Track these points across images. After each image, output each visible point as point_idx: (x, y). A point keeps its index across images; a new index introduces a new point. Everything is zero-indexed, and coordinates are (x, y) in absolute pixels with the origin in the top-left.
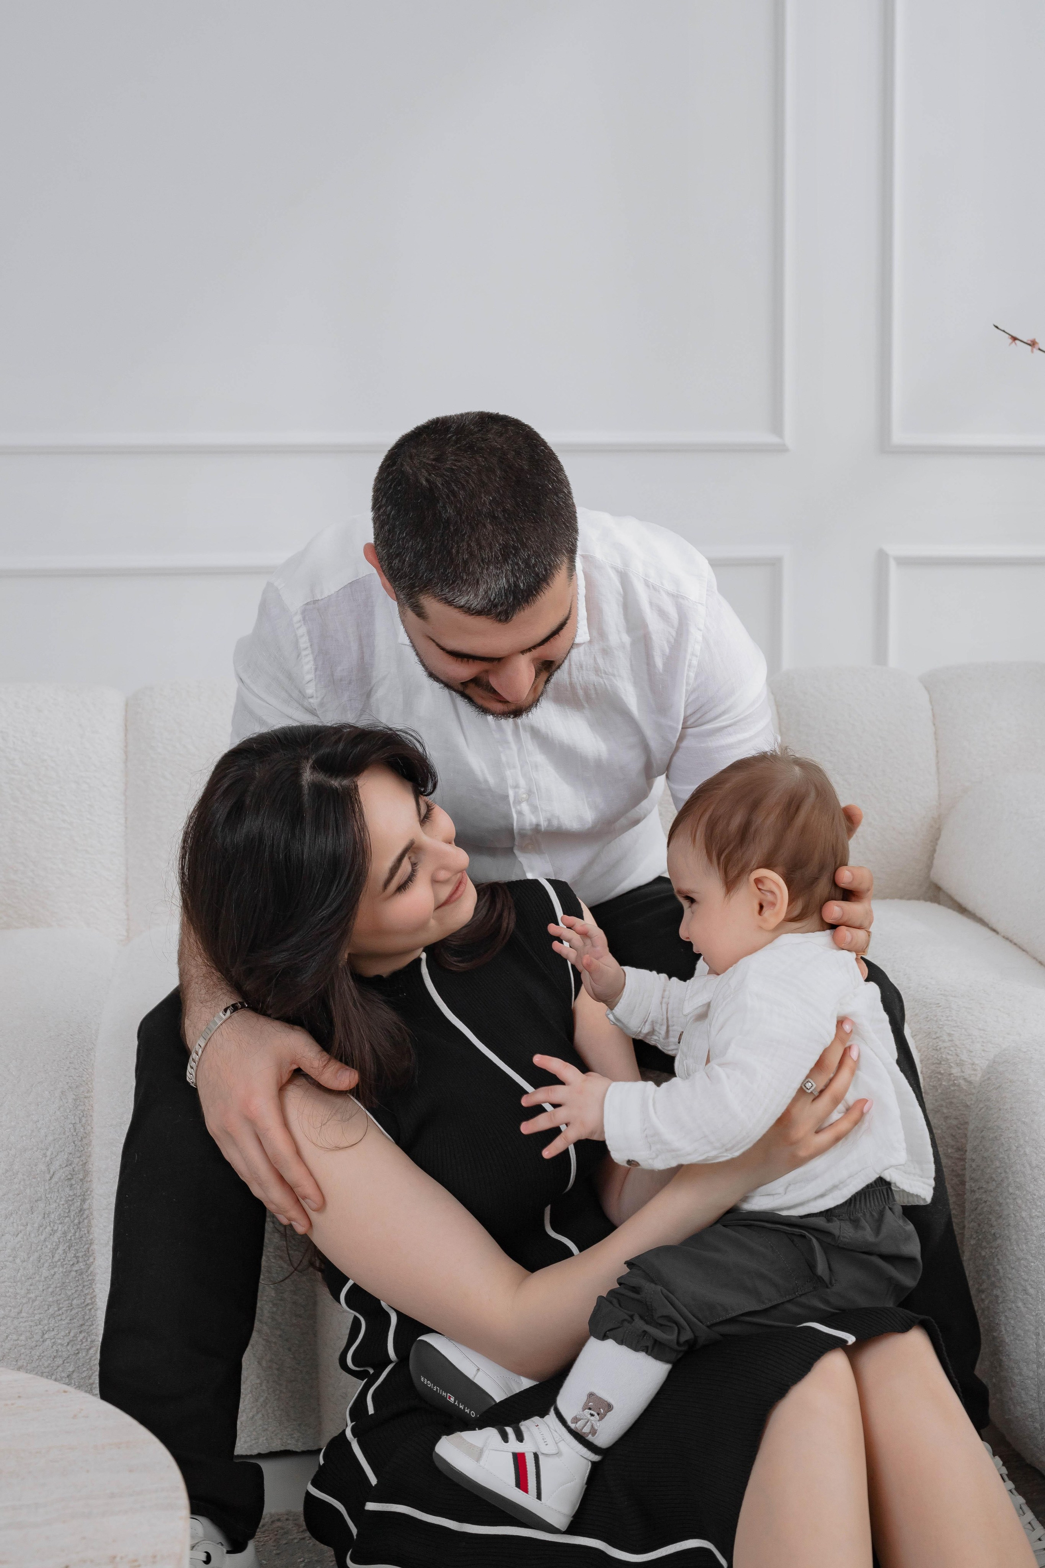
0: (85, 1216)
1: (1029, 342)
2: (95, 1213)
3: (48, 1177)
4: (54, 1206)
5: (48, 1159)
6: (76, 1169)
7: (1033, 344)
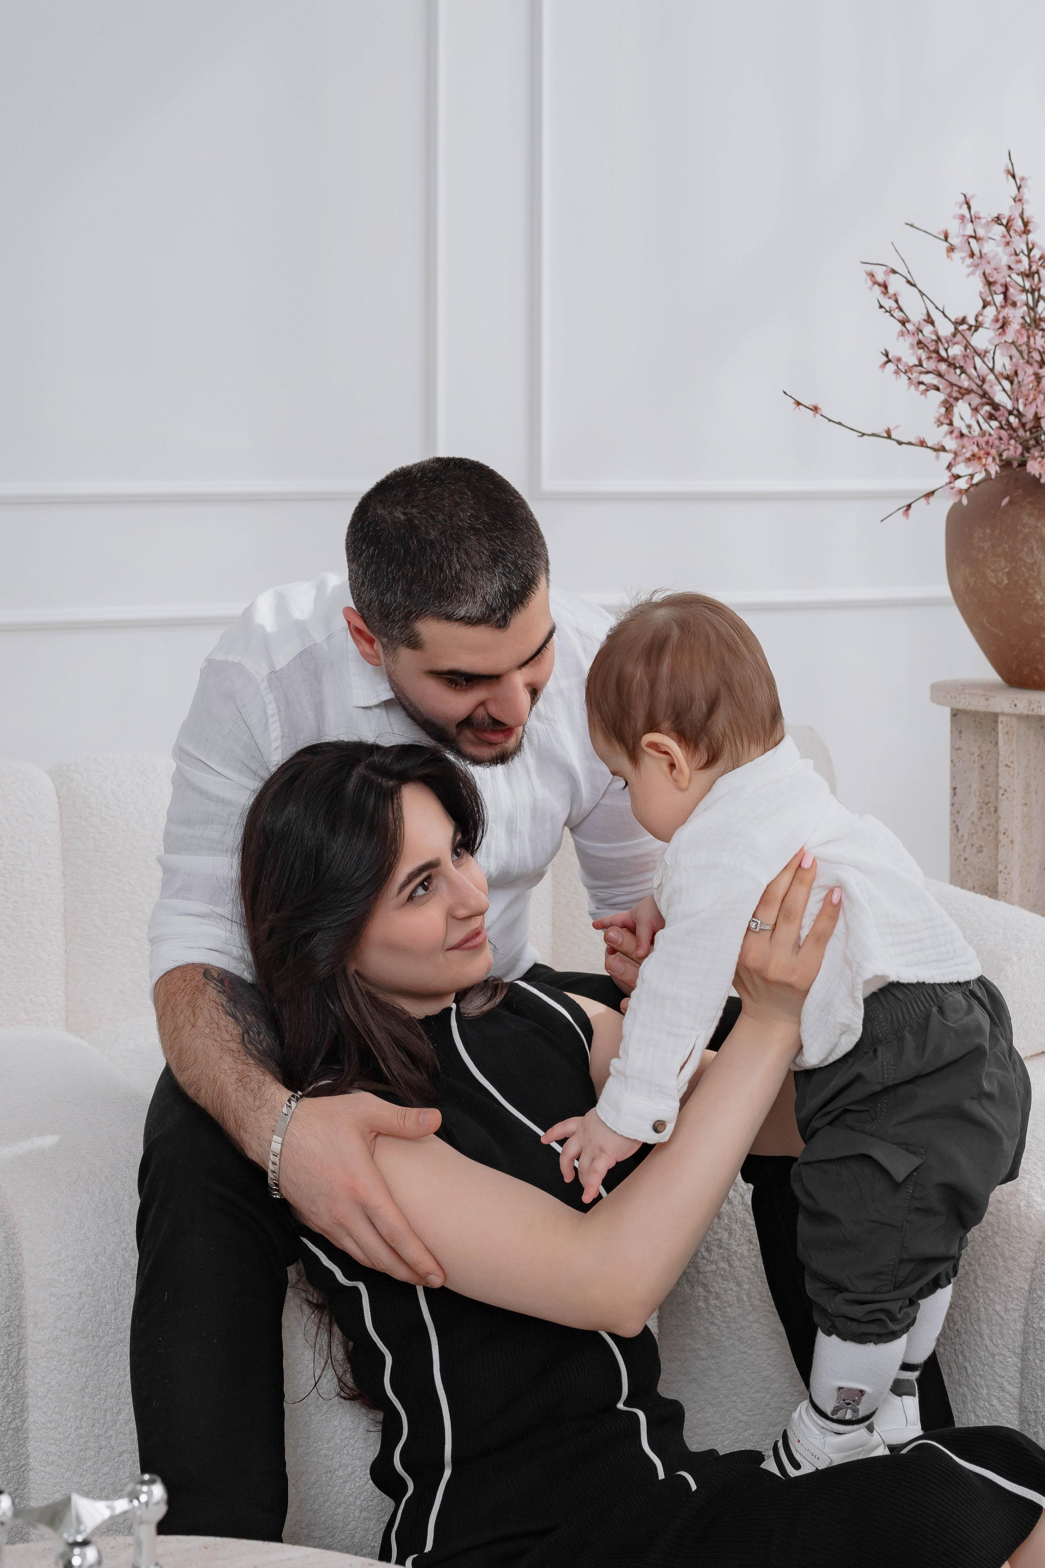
1: (811, 407)
7: (815, 409)
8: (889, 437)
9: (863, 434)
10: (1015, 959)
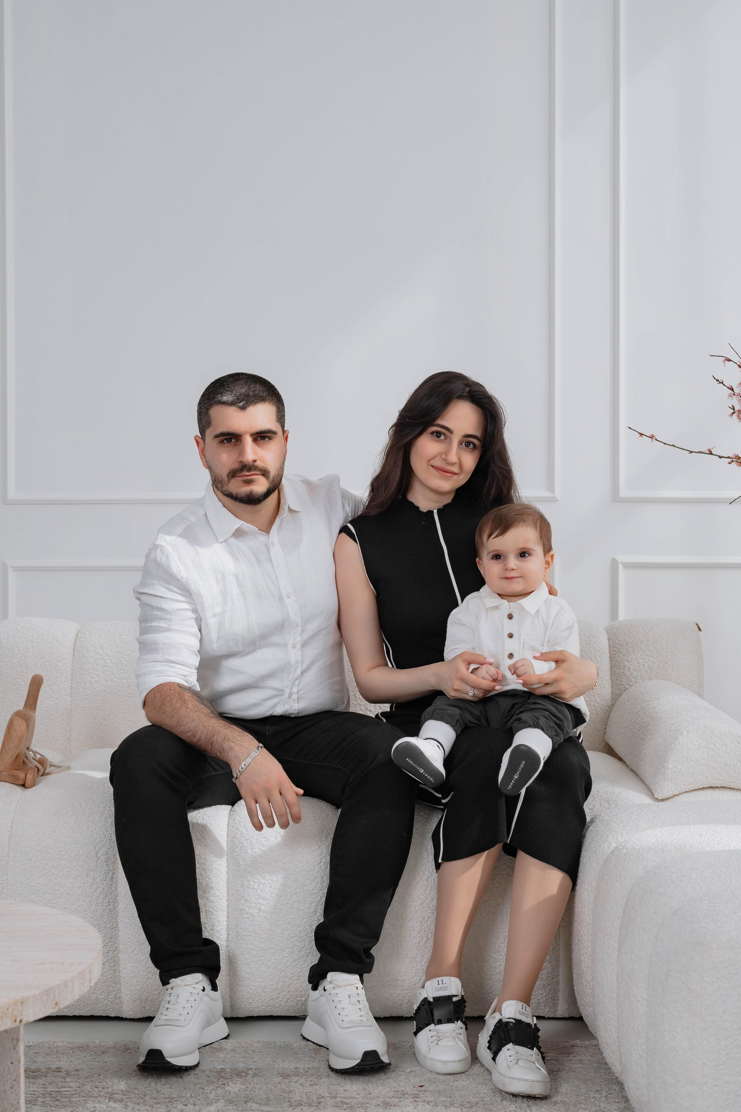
0: (114, 881)
1: (650, 436)
2: (119, 880)
3: (96, 859)
4: (99, 874)
5: (96, 850)
6: (110, 857)
7: (652, 437)
8: (711, 453)
9: (691, 452)
10: (685, 733)
